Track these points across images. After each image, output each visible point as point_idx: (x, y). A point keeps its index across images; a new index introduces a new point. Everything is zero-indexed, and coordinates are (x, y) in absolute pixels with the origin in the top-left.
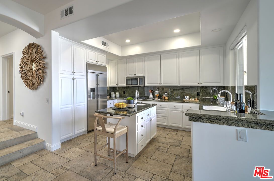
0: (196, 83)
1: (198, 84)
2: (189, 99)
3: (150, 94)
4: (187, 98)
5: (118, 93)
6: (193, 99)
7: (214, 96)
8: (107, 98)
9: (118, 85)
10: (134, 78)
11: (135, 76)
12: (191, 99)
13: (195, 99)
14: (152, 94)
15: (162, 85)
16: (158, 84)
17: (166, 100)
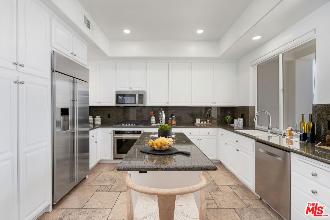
0: (210, 102)
1: (213, 104)
2: (201, 122)
3: (152, 117)
4: (198, 121)
5: (99, 117)
6: (205, 122)
7: (226, 118)
8: (88, 127)
9: (100, 104)
10: (130, 93)
11: (131, 90)
12: (202, 123)
13: (207, 122)
14: (154, 117)
15: (170, 104)
16: (165, 102)
17: (174, 124)
